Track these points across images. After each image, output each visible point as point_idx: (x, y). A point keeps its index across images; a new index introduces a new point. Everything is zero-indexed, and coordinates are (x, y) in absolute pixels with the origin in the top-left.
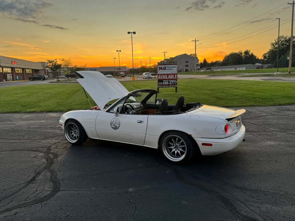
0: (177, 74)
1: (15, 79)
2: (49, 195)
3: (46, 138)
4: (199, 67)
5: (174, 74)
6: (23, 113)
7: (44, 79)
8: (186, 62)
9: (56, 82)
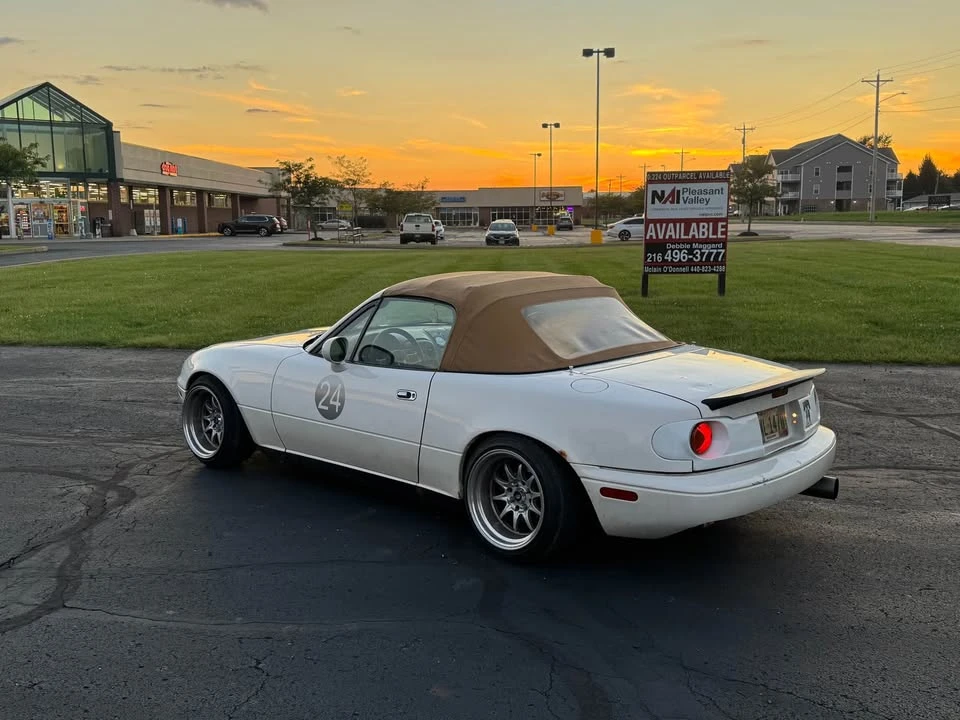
0: (725, 220)
1: (170, 230)
2: (25, 617)
3: (139, 437)
4: (899, 193)
5: (716, 221)
6: (119, 348)
7: (271, 232)
8: (841, 169)
9: (306, 245)
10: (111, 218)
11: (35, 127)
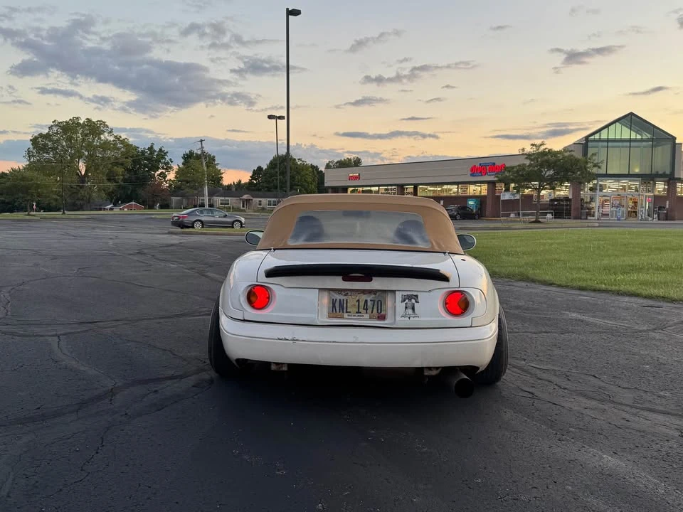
10: (667, 207)
11: (620, 144)
